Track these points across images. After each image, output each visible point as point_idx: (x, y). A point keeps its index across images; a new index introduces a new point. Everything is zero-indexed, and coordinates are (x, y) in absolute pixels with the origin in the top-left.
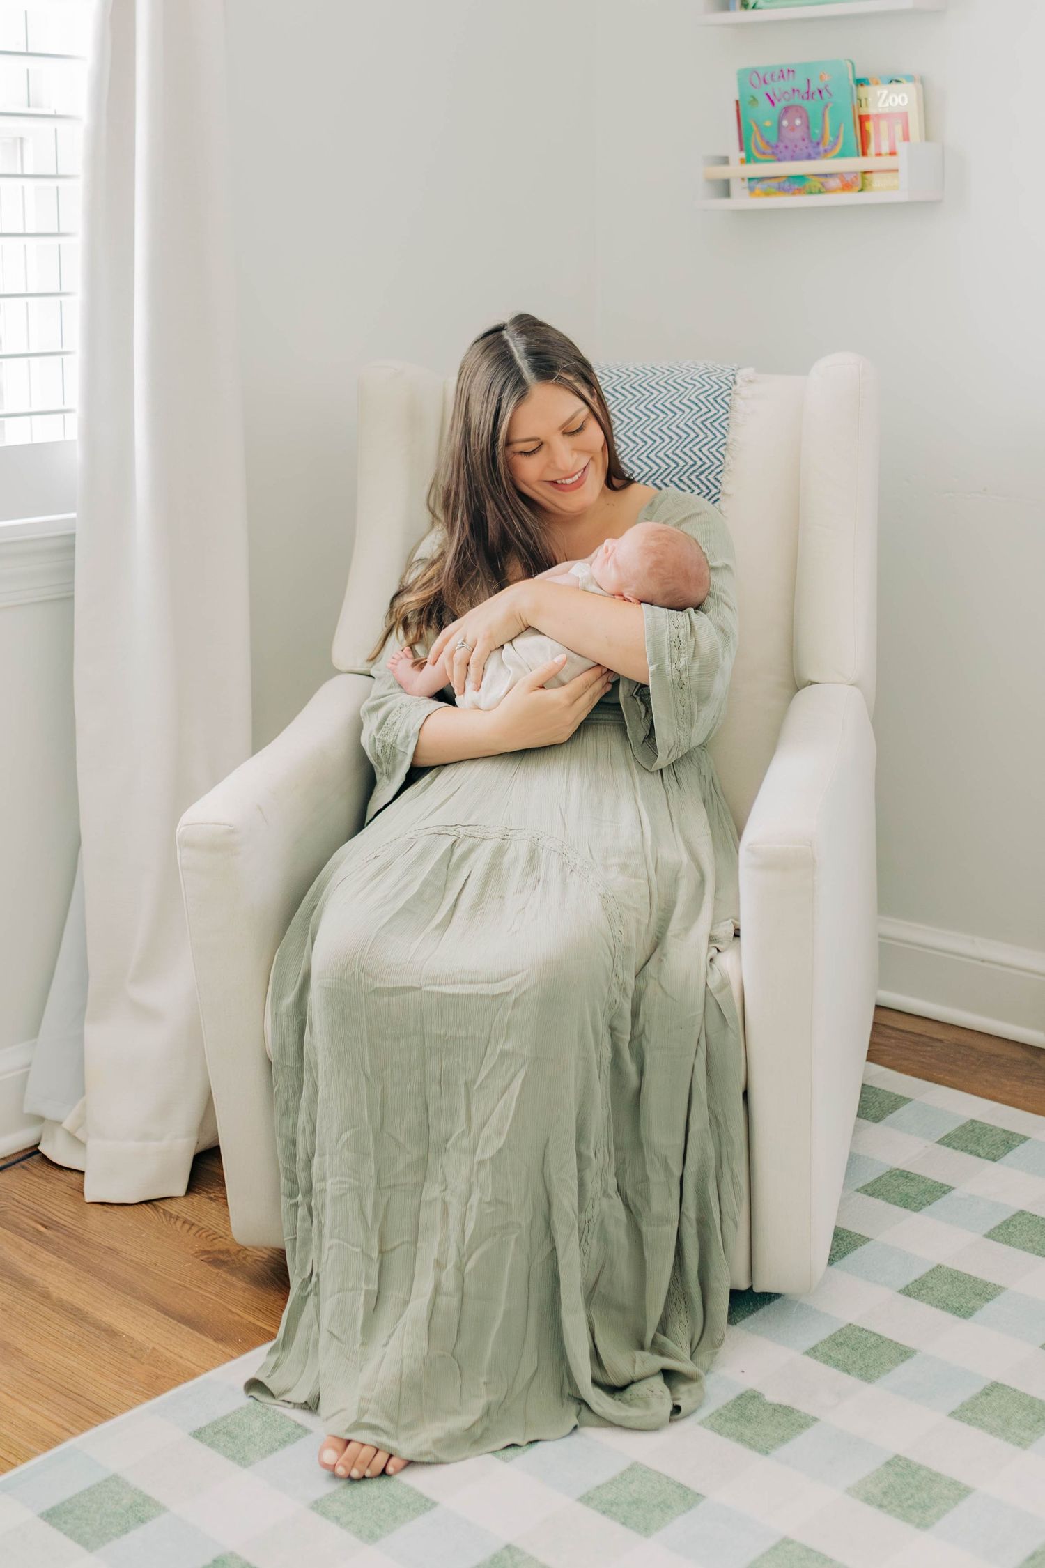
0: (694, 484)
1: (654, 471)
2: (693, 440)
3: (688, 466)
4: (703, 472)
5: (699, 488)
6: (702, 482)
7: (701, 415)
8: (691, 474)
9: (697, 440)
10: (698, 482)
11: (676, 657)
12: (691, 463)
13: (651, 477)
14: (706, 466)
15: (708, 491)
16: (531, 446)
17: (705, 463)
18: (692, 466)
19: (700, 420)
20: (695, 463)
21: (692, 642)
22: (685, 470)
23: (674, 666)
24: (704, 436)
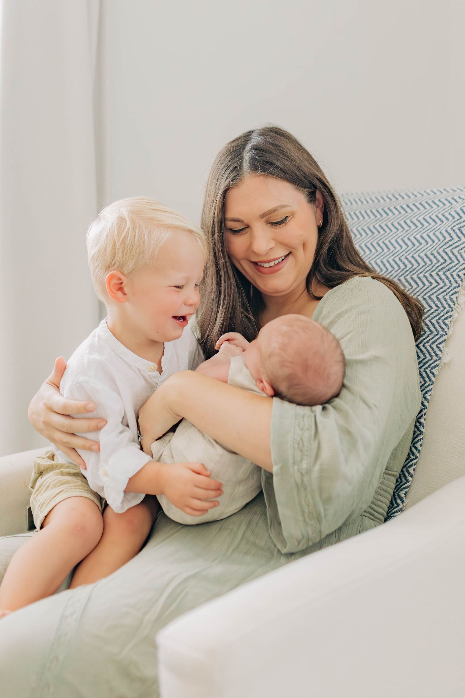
0: (441, 279)
1: (415, 267)
2: (448, 242)
3: (439, 264)
4: (449, 270)
5: (444, 282)
6: (448, 278)
7: (460, 223)
8: (440, 271)
9: (451, 243)
10: (444, 277)
11: (299, 459)
12: (442, 261)
13: (411, 272)
14: (453, 264)
15: (450, 285)
16: (237, 226)
17: (453, 262)
18: (442, 264)
19: (457, 227)
20: (445, 261)
21: (315, 445)
22: (436, 266)
23: (296, 467)
24: (458, 239)
